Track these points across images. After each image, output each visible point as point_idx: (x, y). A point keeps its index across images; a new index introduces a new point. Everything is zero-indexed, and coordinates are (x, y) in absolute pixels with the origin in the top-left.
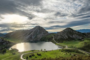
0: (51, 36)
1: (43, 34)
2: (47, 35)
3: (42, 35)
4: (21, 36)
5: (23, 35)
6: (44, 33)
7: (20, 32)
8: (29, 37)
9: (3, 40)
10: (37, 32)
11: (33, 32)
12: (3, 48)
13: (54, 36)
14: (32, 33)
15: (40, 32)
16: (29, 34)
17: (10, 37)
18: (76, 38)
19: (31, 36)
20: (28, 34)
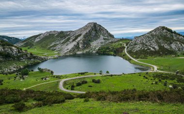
0: (121, 44)
1: (103, 41)
2: (112, 42)
3: (102, 43)
4: (58, 44)
5: (62, 42)
6: (104, 39)
7: (54, 35)
8: (74, 45)
9: (19, 52)
11: (82, 37)
12: (20, 66)
13: (126, 45)
14: (79, 39)
15: (96, 36)
16: (74, 40)
17: (33, 45)
18: (179, 50)
19: (78, 43)
20: (71, 40)
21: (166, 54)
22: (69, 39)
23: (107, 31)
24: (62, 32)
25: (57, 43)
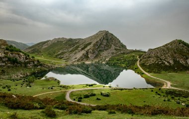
0: (133, 56)
1: (115, 51)
2: (124, 53)
3: (113, 53)
5: (70, 50)
6: (116, 49)
7: (62, 42)
8: (83, 54)
10: (101, 44)
11: (92, 45)
12: (27, 74)
13: (139, 57)
15: (107, 45)
16: (83, 49)
17: (40, 52)
19: (87, 53)
20: (80, 49)
21: (181, 70)
22: (78, 47)
23: (120, 41)
24: (71, 40)
25: (65, 51)
